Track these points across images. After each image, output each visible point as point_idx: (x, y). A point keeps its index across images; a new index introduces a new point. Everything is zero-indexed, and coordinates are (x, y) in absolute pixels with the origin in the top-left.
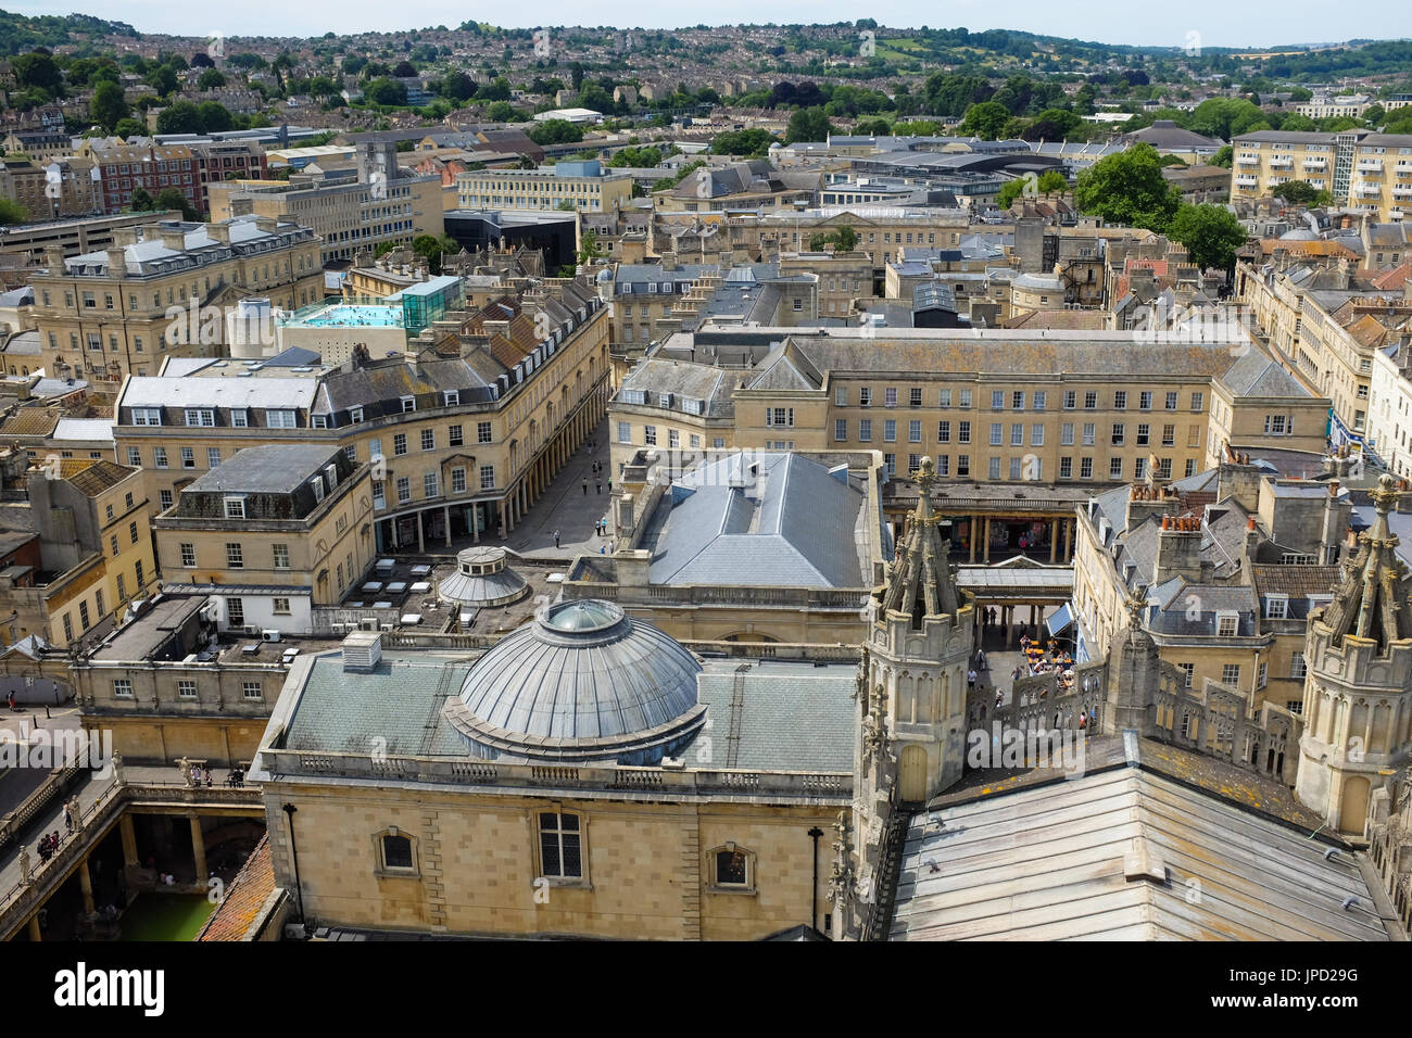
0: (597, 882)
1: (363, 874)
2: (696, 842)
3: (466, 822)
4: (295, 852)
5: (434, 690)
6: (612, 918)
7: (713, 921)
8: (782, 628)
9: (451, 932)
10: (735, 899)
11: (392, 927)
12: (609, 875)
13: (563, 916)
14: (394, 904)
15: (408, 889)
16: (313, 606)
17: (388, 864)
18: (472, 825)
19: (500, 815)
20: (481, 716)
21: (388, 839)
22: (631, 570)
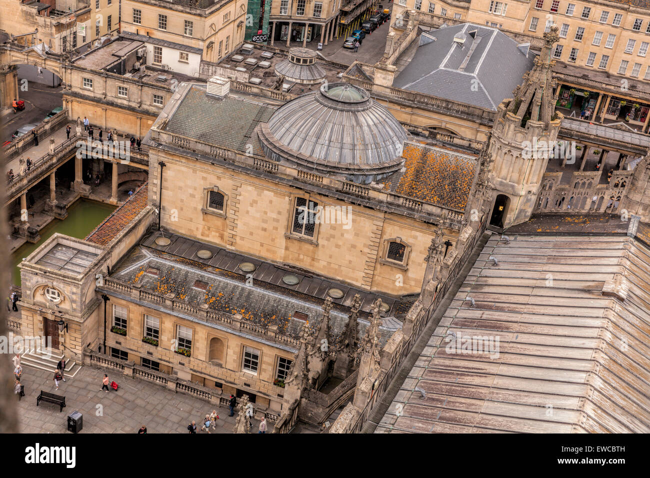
0: (320, 241)
1: (195, 209)
2: (380, 232)
3: (256, 192)
4: (161, 189)
5: (253, 117)
6: (325, 263)
7: (380, 278)
8: (463, 129)
9: (237, 251)
10: (394, 269)
11: (205, 241)
12: (328, 239)
13: (299, 256)
14: (209, 228)
15: (218, 222)
16: (202, 61)
17: (210, 206)
18: (259, 195)
19: (276, 193)
20: (277, 136)
21: (212, 192)
22: (383, 76)
